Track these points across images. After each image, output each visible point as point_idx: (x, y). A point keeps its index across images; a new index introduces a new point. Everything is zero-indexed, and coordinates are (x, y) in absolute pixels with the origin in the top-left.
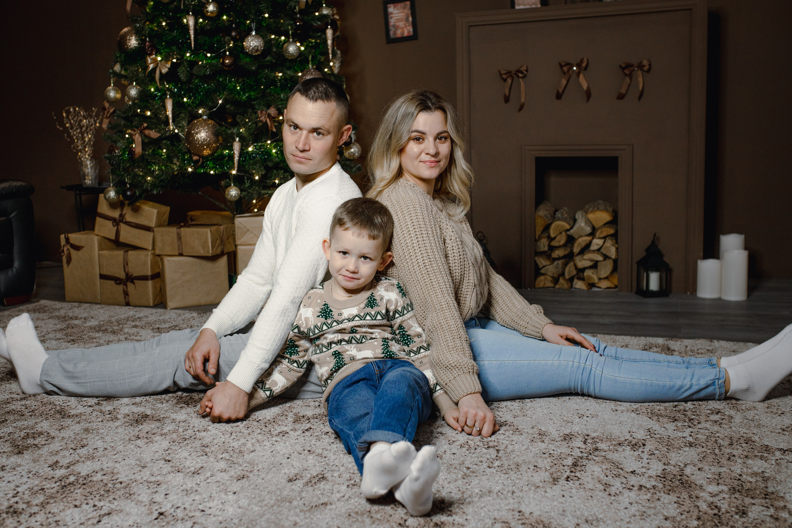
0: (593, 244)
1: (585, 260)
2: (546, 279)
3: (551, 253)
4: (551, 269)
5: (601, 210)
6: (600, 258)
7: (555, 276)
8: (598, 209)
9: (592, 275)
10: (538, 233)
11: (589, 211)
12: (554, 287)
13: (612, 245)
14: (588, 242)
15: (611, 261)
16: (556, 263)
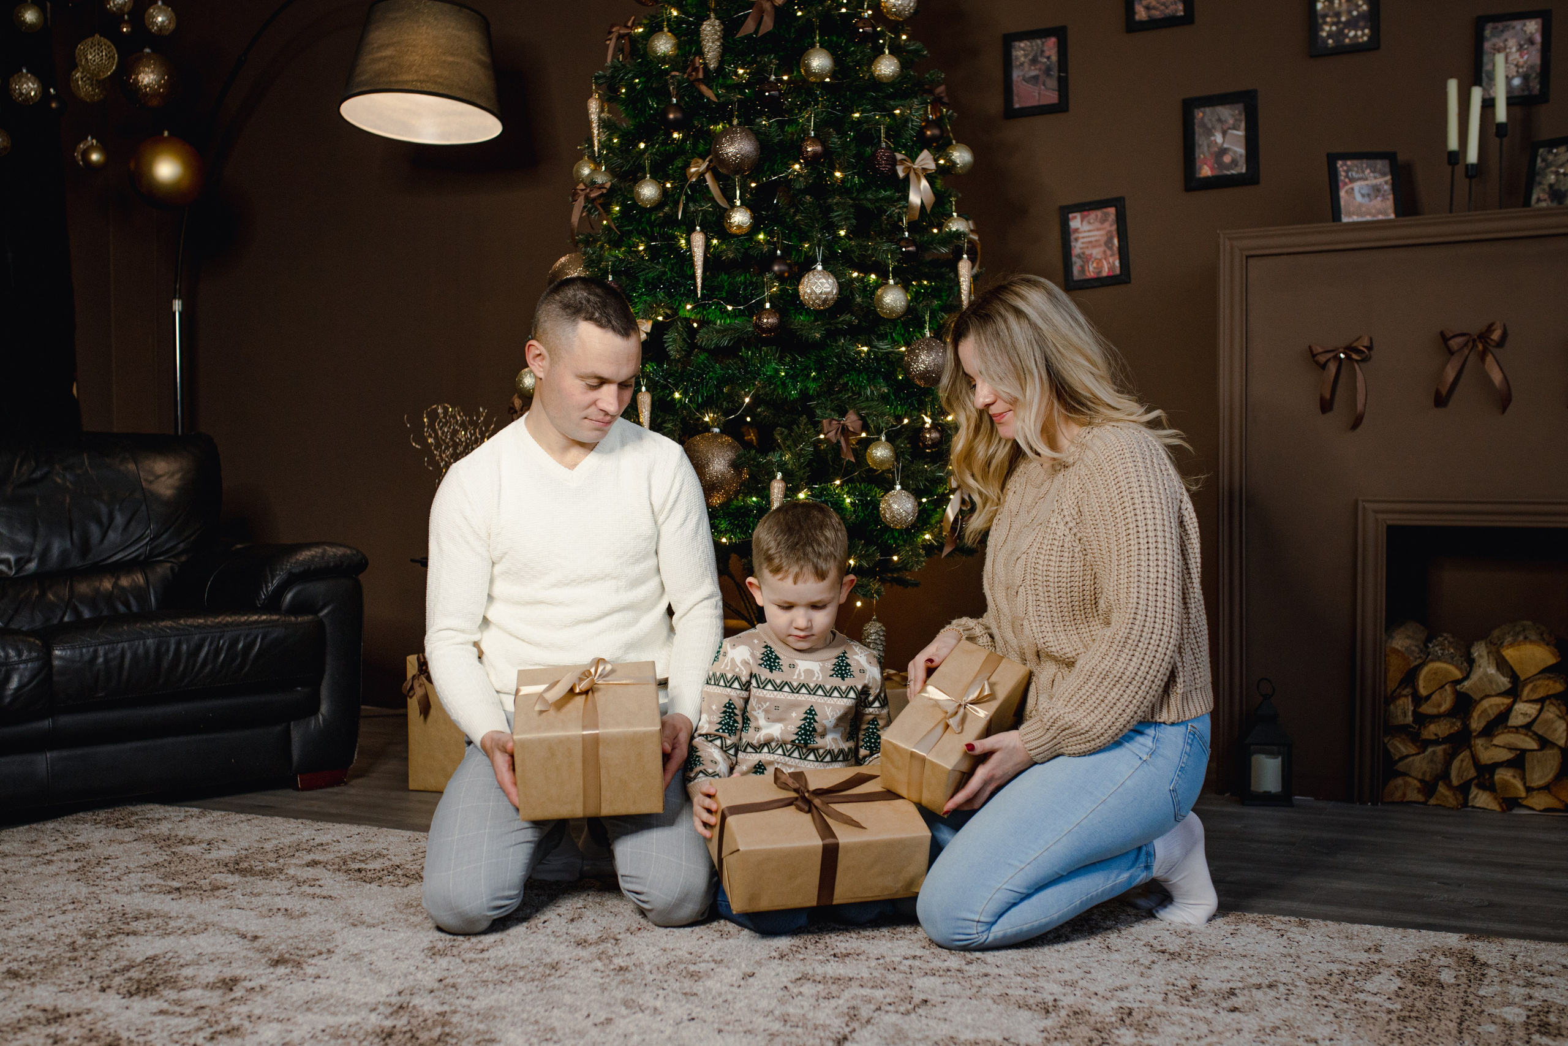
0: (1514, 713)
1: (1496, 746)
2: (1406, 784)
3: (1419, 729)
4: (1420, 764)
5: (1531, 642)
6: (1531, 744)
7: (1427, 778)
8: (1526, 638)
9: (1513, 780)
10: (1392, 685)
11: (1505, 643)
12: (1425, 803)
13: (1560, 717)
14: (1502, 708)
15: (1556, 751)
16: (1430, 750)
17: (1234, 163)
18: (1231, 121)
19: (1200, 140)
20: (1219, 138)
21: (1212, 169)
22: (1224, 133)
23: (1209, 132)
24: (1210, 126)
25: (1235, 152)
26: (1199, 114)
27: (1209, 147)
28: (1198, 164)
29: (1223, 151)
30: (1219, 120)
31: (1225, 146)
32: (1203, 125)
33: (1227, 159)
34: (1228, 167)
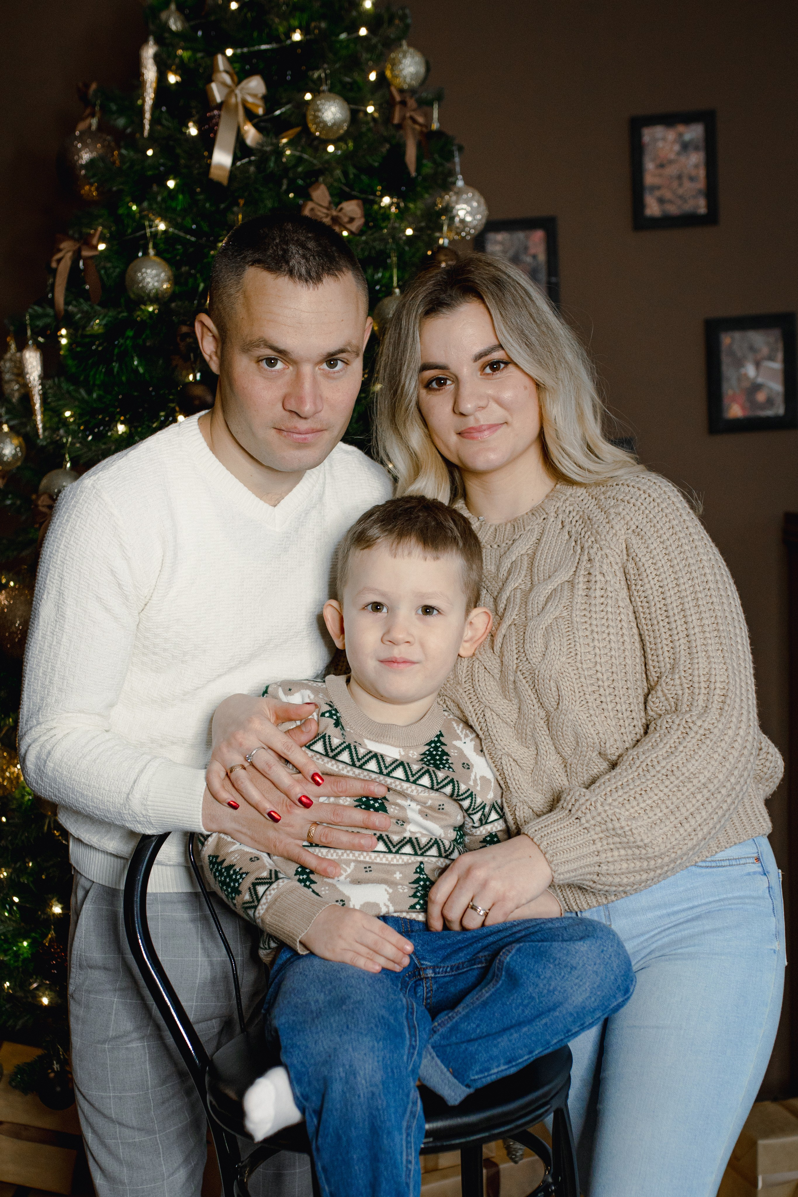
17: (770, 402)
18: (765, 351)
19: (728, 371)
20: (750, 370)
21: (743, 408)
22: (758, 365)
23: (739, 363)
24: (739, 354)
25: (771, 389)
26: (727, 339)
27: (739, 380)
28: (726, 401)
29: (756, 387)
30: (752, 349)
31: (760, 380)
32: (732, 353)
33: (761, 397)
34: (763, 407)
